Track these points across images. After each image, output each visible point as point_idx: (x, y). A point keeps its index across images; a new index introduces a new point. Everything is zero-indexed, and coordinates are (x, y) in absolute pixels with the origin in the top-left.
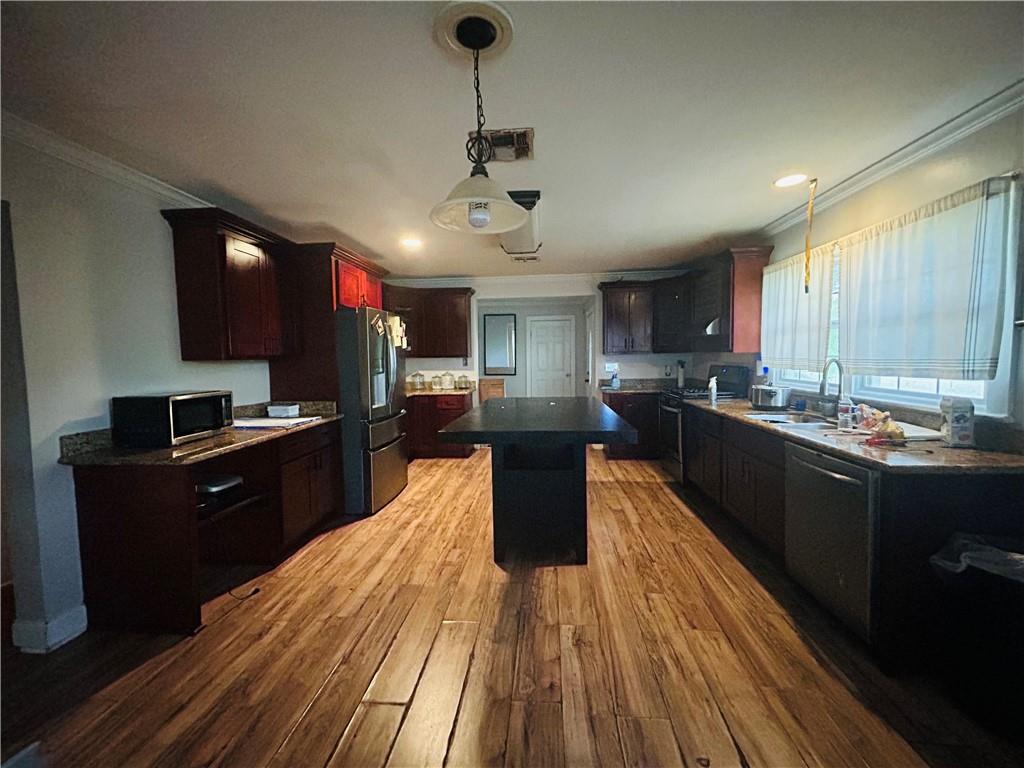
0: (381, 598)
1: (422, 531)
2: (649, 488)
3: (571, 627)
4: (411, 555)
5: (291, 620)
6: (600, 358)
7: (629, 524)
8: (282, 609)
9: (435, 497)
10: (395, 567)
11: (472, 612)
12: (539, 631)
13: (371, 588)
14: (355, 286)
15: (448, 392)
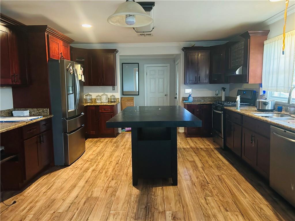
0: (78, 203)
1: (96, 172)
2: (207, 151)
3: (171, 212)
4: (91, 184)
5: (34, 215)
6: (183, 86)
7: (197, 167)
8: (29, 210)
9: (100, 157)
10: (84, 189)
11: (124, 207)
12: (156, 214)
13: (73, 199)
14: (57, 49)
15: (105, 104)
